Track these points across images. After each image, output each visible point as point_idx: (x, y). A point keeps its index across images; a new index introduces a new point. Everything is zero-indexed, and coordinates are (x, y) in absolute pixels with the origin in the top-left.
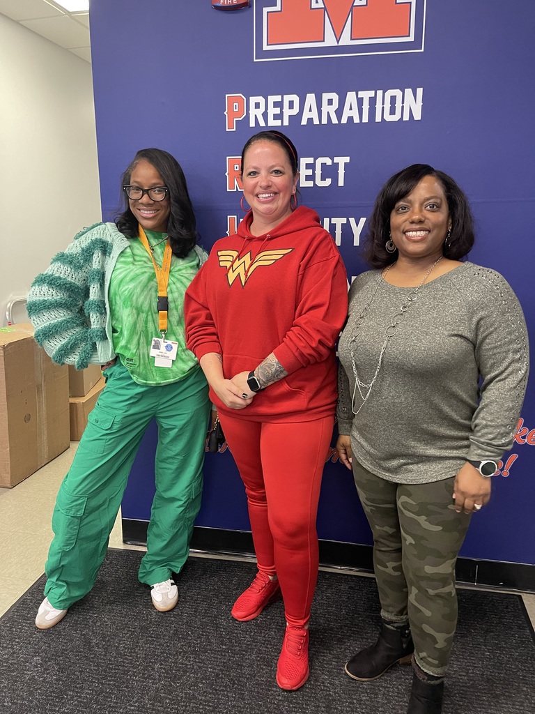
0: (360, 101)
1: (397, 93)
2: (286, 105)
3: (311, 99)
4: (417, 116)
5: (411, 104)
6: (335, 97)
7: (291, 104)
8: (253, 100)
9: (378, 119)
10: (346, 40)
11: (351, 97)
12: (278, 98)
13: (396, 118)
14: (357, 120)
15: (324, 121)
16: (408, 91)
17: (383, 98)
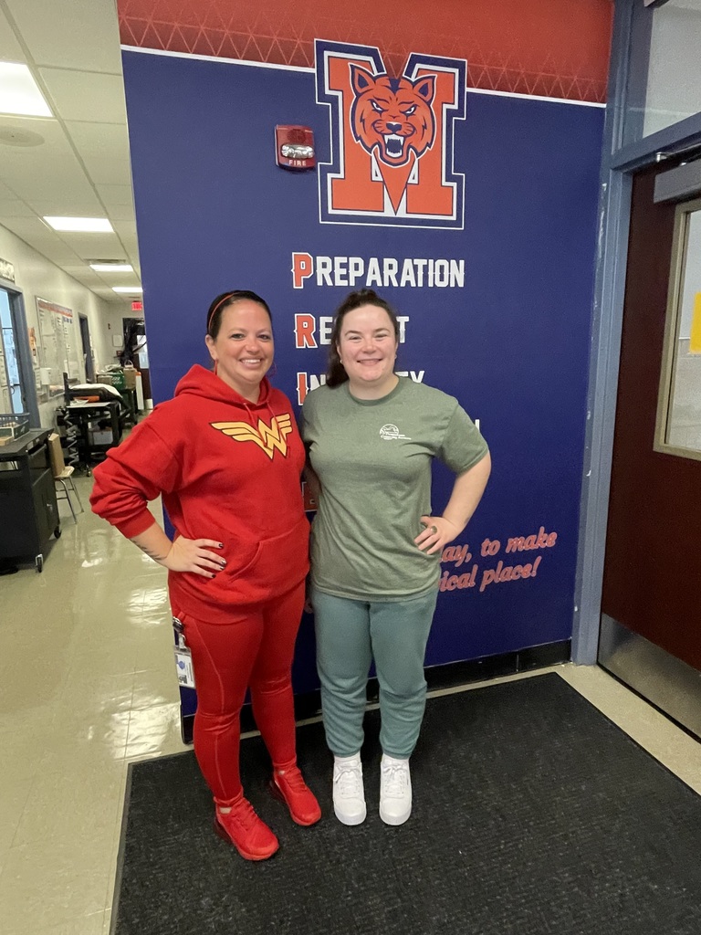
1: (444, 262)
2: (352, 267)
3: (374, 262)
4: (461, 284)
6: (394, 262)
7: (357, 267)
8: (320, 260)
9: (431, 285)
10: (402, 213)
11: (408, 263)
12: (344, 260)
13: (444, 284)
14: (413, 284)
15: (386, 284)
16: (453, 262)
17: (435, 265)
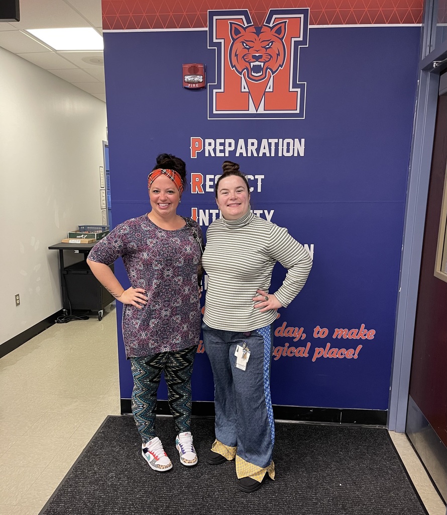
0: (270, 144)
1: (290, 141)
2: (227, 145)
3: (241, 142)
4: (302, 154)
5: (298, 147)
6: (255, 141)
7: (230, 145)
9: (280, 155)
10: (261, 110)
11: (264, 142)
12: (222, 141)
13: (290, 154)
14: (268, 155)
15: (249, 155)
16: (297, 140)
17: (283, 143)
